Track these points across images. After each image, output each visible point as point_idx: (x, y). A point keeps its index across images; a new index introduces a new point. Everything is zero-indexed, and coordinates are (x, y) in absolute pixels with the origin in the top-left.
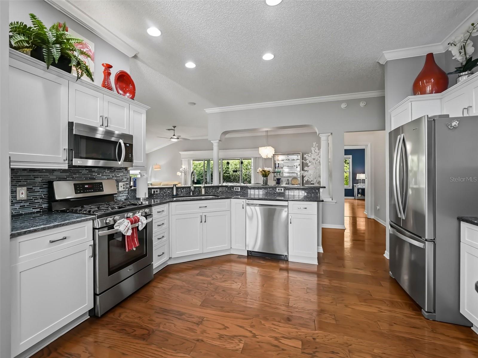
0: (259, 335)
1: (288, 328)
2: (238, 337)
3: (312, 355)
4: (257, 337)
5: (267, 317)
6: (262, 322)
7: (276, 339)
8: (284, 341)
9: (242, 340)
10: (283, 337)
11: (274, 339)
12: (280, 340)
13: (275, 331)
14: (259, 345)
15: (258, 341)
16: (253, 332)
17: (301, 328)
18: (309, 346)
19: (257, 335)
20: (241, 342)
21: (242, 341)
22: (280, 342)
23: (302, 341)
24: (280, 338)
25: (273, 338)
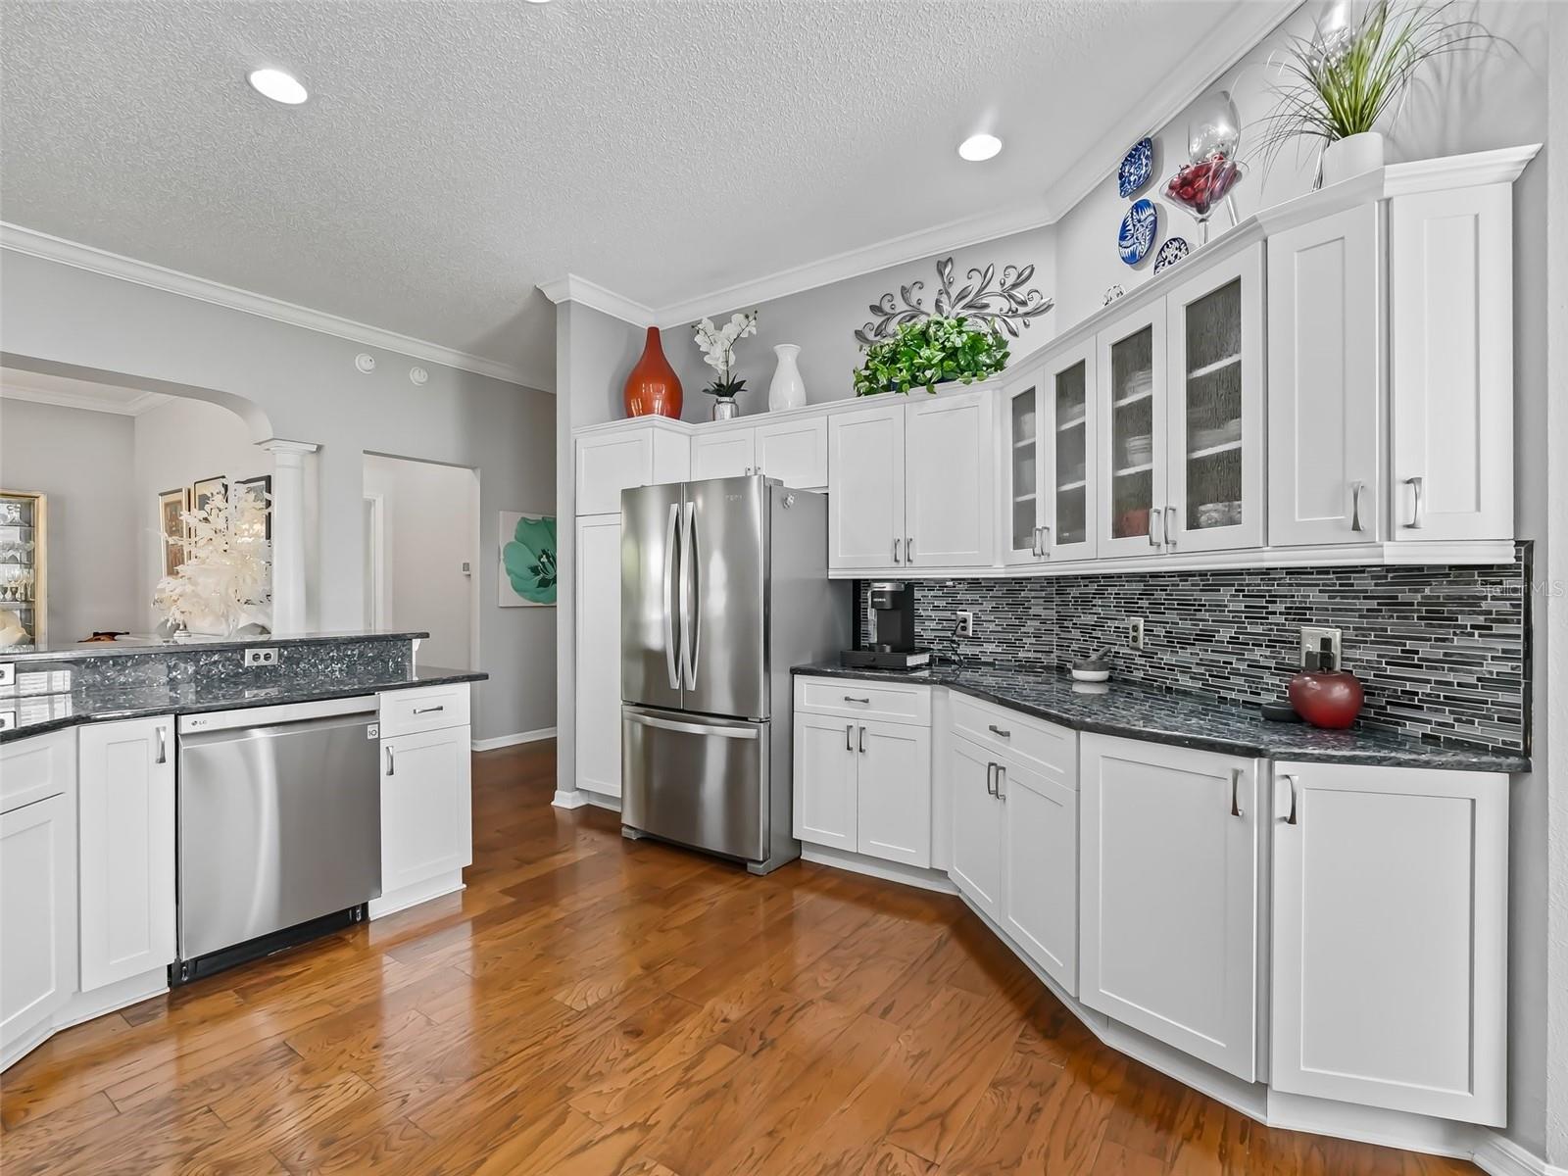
0: (647, 1116)
1: (662, 1048)
2: (623, 1170)
3: (766, 1046)
4: (651, 1122)
5: (588, 1071)
6: (601, 1091)
7: (682, 1084)
8: (701, 1072)
9: (641, 1162)
10: (687, 1070)
11: (682, 1090)
12: (693, 1080)
13: (656, 1076)
14: (687, 1129)
15: (670, 1125)
16: (626, 1126)
17: (678, 1026)
18: (742, 1038)
19: (647, 1120)
20: (645, 1168)
21: (644, 1164)
22: (700, 1082)
23: (718, 1042)
24: (686, 1078)
25: (677, 1090)
